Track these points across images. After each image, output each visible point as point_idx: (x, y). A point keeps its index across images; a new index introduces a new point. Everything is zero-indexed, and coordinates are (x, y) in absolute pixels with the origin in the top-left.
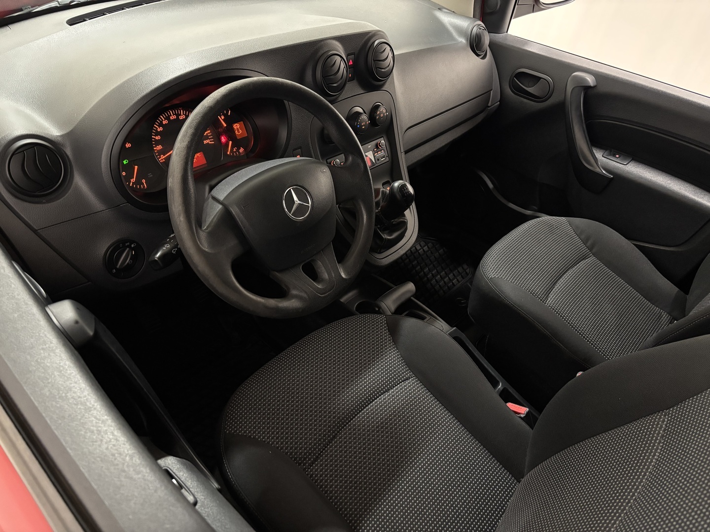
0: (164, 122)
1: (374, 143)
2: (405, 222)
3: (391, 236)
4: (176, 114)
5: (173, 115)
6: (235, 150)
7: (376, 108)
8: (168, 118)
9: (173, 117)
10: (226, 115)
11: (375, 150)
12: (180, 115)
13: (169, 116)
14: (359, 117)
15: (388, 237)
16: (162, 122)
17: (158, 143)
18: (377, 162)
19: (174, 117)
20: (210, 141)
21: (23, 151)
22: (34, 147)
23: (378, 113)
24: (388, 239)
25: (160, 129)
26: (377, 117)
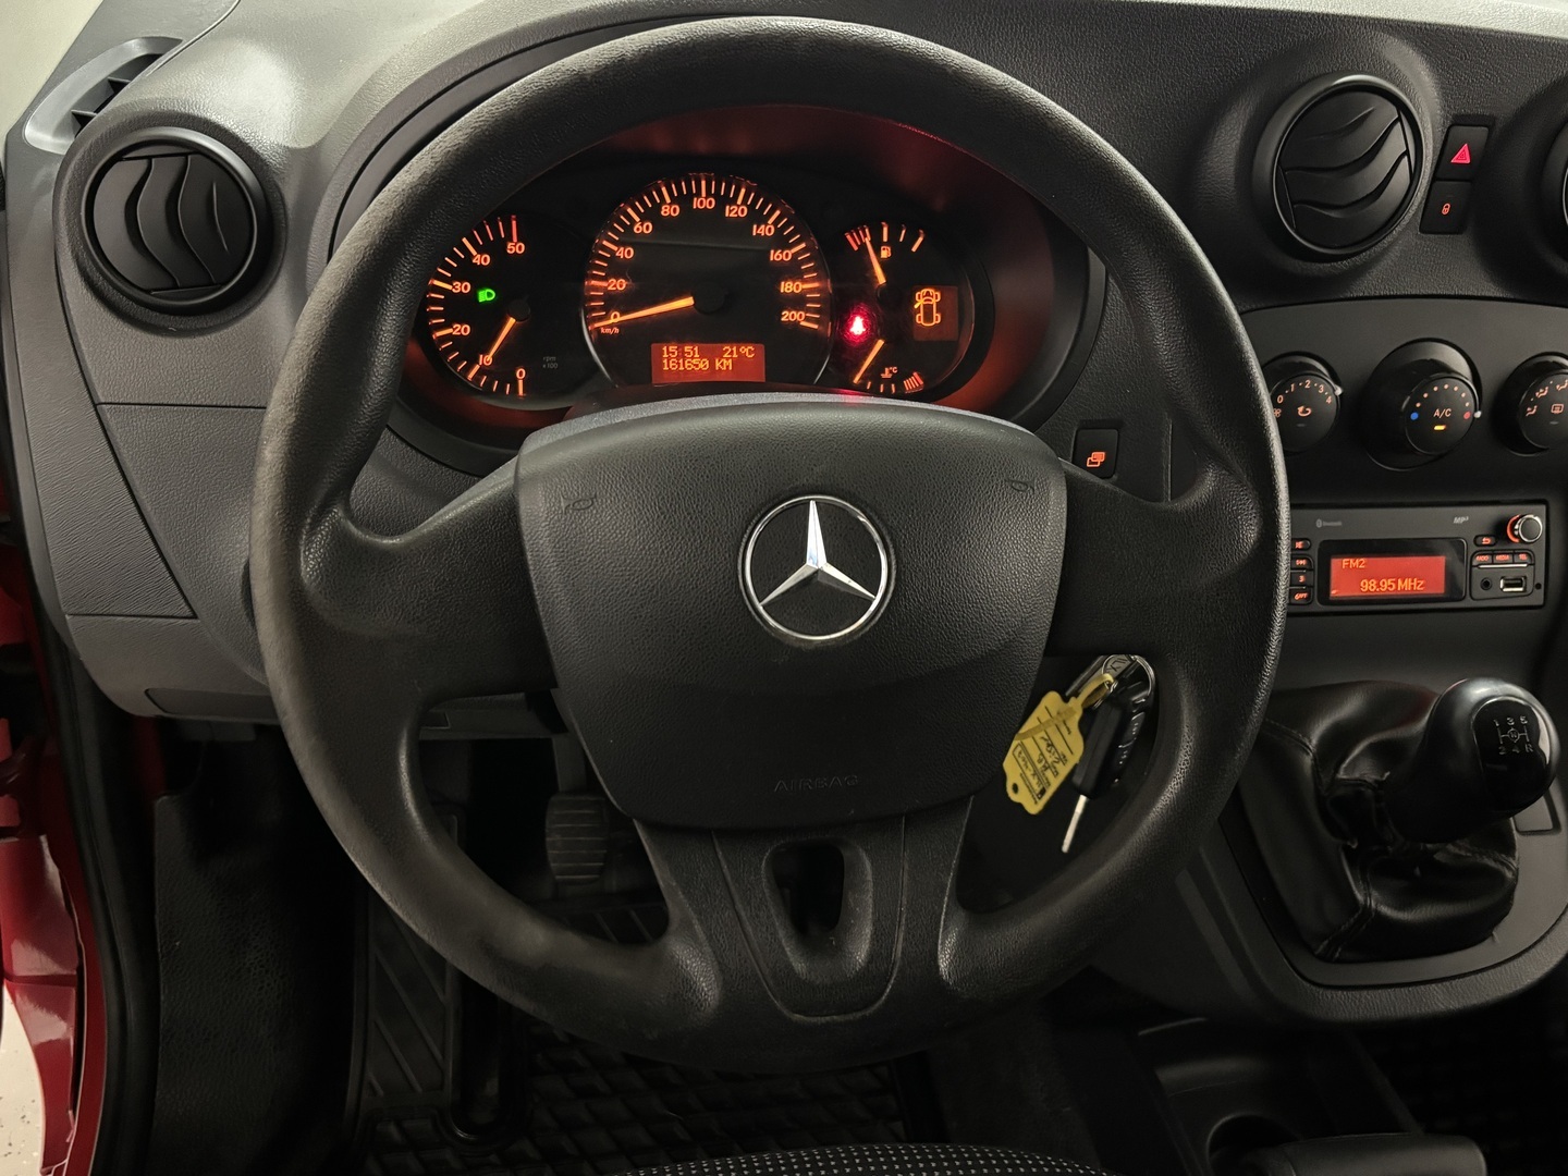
0: (666, 211)
1: (1491, 513)
2: (1502, 877)
3: (1400, 907)
4: (717, 196)
5: (709, 194)
6: (886, 375)
7: (1539, 370)
8: (684, 200)
9: (703, 203)
10: (900, 249)
11: (1486, 541)
12: (733, 201)
13: (690, 196)
14: (1432, 382)
15: (1385, 910)
16: (657, 207)
17: (616, 268)
18: (1478, 591)
19: (706, 203)
20: (807, 319)
21: (149, 158)
22: (186, 155)
23: (1542, 393)
24: (1378, 913)
25: (646, 228)
26: (1532, 411)
